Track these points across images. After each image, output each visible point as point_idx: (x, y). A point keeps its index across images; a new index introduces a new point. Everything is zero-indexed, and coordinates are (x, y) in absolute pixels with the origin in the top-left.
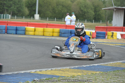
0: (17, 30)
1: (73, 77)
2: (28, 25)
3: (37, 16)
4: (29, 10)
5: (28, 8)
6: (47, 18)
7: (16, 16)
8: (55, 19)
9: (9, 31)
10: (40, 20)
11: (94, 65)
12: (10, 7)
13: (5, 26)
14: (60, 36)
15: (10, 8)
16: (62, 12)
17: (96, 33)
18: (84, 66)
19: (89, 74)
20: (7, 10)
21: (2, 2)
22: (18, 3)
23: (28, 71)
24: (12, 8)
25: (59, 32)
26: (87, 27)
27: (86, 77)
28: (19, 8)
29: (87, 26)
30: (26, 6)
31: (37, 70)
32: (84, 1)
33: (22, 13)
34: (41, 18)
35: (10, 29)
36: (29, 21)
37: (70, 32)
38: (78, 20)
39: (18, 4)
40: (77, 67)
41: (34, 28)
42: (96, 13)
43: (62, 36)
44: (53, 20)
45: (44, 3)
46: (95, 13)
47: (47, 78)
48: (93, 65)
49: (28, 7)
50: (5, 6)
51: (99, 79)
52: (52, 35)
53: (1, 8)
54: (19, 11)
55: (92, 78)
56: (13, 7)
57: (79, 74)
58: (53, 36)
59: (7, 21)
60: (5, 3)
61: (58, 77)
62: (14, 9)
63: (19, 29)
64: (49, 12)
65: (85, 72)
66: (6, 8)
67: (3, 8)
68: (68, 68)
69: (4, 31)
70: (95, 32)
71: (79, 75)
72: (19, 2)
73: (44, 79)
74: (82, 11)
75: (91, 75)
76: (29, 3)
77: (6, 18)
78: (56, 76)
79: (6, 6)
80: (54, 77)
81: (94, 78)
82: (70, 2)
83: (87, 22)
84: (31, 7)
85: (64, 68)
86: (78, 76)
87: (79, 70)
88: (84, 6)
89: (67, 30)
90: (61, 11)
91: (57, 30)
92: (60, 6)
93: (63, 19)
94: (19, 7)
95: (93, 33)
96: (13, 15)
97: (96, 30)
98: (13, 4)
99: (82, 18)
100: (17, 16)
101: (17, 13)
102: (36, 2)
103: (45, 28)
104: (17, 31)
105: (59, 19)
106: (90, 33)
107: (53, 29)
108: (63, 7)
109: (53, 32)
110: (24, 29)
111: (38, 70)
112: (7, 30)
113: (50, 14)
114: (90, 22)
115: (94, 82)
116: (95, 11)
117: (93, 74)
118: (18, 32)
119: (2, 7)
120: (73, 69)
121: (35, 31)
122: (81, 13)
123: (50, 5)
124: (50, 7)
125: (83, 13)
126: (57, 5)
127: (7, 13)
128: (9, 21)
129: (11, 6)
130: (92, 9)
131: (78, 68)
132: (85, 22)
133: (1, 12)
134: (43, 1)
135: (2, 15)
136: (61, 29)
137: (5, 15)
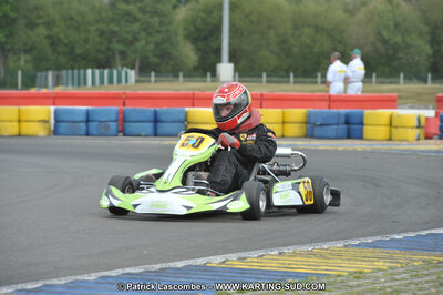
0: (156, 120)
1: (358, 275)
2: (196, 101)
3: (226, 70)
4: (198, 50)
5: (192, 43)
6: (261, 76)
7: (153, 74)
8: (289, 77)
9: (131, 127)
11: (433, 231)
12: (132, 43)
13: (115, 108)
14: (309, 135)
15: (132, 48)
16: (316, 49)
17: (438, 119)
18: (398, 237)
19: (416, 263)
20: (123, 54)
21: (103, 26)
22: (160, 29)
23: (200, 261)
24: (139, 45)
25: (307, 123)
26: (407, 98)
28: (164, 46)
29: (404, 95)
30: (187, 37)
31: (228, 256)
32: (390, 8)
33: (172, 63)
34: (240, 76)
35: (132, 119)
36: (197, 89)
37: (343, 120)
38: (374, 75)
39: (159, 32)
40: (370, 241)
42: (436, 47)
43: (316, 133)
44: (281, 83)
45: (251, 22)
46: (432, 46)
48: (428, 232)
49: (194, 40)
50: (114, 40)
52: (280, 134)
53: (103, 48)
54: (164, 55)
55: (427, 279)
56: (143, 42)
57: (380, 264)
58: (283, 136)
59: (121, 91)
60: (116, 28)
61: (306, 276)
62: (147, 48)
63: (162, 117)
64: (267, 54)
65: (402, 257)
66: (117, 46)
67: (108, 49)
68: (340, 244)
69: (113, 126)
70: (437, 114)
71: (379, 270)
72: (161, 23)
74: (385, 42)
75: (424, 269)
76: (195, 26)
77: (119, 81)
78: (297, 275)
79: (118, 41)
80: (291, 277)
81: (434, 278)
82: (340, 14)
83: (405, 83)
84: (206, 38)
85: (325, 247)
86: (374, 271)
87: (377, 250)
88: (391, 24)
89: (334, 113)
90: (312, 48)
91: (298, 113)
92: (306, 30)
93: (319, 75)
94: (164, 41)
95: (427, 119)
96: (144, 69)
97: (438, 108)
98: (143, 34)
99: (387, 69)
100: (155, 71)
101: (157, 63)
102: (221, 20)
104: (159, 124)
105: (304, 76)
106: (419, 119)
107: (283, 113)
108: (317, 31)
110: (182, 117)
111: (233, 257)
112: (124, 121)
113: (273, 61)
114: (415, 80)
115: (434, 291)
116: (434, 42)
117: (429, 262)
118: (163, 128)
119: (106, 44)
120: (357, 249)
122: (382, 49)
123: (270, 27)
124: (272, 34)
125: (390, 52)
126: (296, 27)
127: (123, 66)
128: (128, 92)
129: (136, 39)
130: (421, 35)
131: (373, 245)
132: (398, 83)
133: (104, 63)
134: (246, 17)
135: (106, 72)
136: (310, 110)
137: (115, 72)
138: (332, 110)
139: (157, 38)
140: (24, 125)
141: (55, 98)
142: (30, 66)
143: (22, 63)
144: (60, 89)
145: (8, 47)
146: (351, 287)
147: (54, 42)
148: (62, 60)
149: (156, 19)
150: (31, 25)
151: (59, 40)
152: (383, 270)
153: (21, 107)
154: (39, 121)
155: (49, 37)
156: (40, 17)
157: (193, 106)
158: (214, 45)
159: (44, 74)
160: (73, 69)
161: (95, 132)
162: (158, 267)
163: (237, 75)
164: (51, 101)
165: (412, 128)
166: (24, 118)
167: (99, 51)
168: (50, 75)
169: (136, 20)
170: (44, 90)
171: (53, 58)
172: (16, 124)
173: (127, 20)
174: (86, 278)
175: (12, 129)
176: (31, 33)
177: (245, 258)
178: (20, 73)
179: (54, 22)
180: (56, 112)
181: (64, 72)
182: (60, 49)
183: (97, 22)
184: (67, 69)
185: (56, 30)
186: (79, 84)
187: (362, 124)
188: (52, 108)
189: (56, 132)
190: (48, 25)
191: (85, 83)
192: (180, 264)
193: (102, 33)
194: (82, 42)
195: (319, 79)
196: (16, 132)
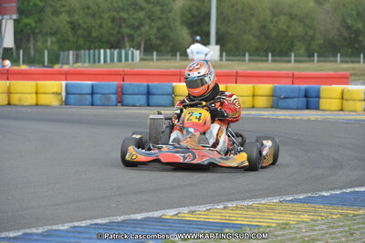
0: (149, 93)
1: (285, 226)
2: (182, 77)
4: (193, 33)
5: (188, 28)
6: (244, 55)
7: (155, 53)
8: (267, 56)
9: (128, 99)
10: (224, 62)
11: (357, 189)
12: (138, 28)
13: (115, 83)
14: (274, 106)
15: (138, 32)
16: (290, 34)
18: (325, 194)
19: (334, 216)
20: (131, 37)
21: (115, 14)
22: (162, 16)
23: (157, 214)
24: (143, 29)
25: (272, 96)
27: (323, 227)
28: (165, 30)
29: (359, 72)
30: (183, 23)
31: (181, 210)
33: (171, 44)
34: (227, 55)
35: (130, 91)
37: (303, 94)
38: (339, 55)
39: (160, 19)
40: (302, 197)
43: (280, 105)
44: (262, 61)
45: (237, 10)
48: (352, 190)
49: (190, 26)
50: (123, 25)
51: (362, 231)
52: (251, 105)
53: (114, 32)
54: (164, 38)
55: (341, 229)
56: (147, 27)
57: (305, 217)
58: (253, 107)
59: (121, 69)
60: (125, 16)
61: (240, 227)
62: (151, 32)
63: (152, 90)
64: (250, 37)
65: (323, 210)
66: (126, 31)
67: (119, 32)
68: (276, 200)
69: (114, 98)
71: (303, 222)
72: (162, 11)
74: (348, 28)
75: (340, 221)
76: (191, 13)
77: (127, 60)
78: (234, 226)
79: (127, 27)
80: (228, 227)
81: (346, 229)
83: (363, 62)
84: (199, 24)
85: (263, 202)
86: (298, 223)
87: (305, 205)
88: (354, 13)
90: (287, 32)
91: (265, 88)
92: (282, 18)
93: (293, 55)
94: (164, 26)
96: (148, 49)
98: (147, 20)
99: (350, 50)
100: (157, 51)
101: (159, 45)
102: (210, 9)
103: (230, 85)
104: (151, 96)
105: (280, 56)
107: (254, 87)
108: (292, 18)
110: (170, 91)
111: (185, 210)
112: (123, 94)
113: (255, 43)
115: (344, 240)
117: (346, 215)
118: (154, 99)
119: (117, 28)
120: (290, 204)
122: (346, 34)
123: (252, 15)
124: (254, 21)
125: (353, 36)
126: (274, 15)
127: (130, 47)
128: (126, 69)
129: (141, 25)
131: (304, 201)
132: (359, 62)
133: (116, 44)
134: (233, 6)
135: (116, 52)
136: (276, 85)
137: (123, 52)
138: (297, 86)
139: (159, 24)
140: (41, 96)
141: (66, 74)
142: (55, 47)
143: (49, 44)
145: (37, 31)
146: (276, 236)
147: (74, 26)
148: (81, 42)
149: (158, 8)
150: (56, 13)
151: (79, 25)
152: (307, 222)
153: (39, 82)
154: (53, 93)
155: (71, 23)
156: (64, 6)
157: (180, 81)
158: (205, 29)
159: (66, 53)
160: (89, 49)
161: (99, 103)
162: (120, 219)
163: (224, 54)
164: (64, 76)
165: (360, 101)
166: (40, 90)
167: (111, 34)
168: (71, 53)
169: (142, 9)
171: (74, 39)
172: (34, 96)
173: (134, 9)
174: (59, 227)
175: (31, 100)
176: (56, 19)
177: (194, 212)
178: (46, 52)
179: (74, 10)
180: (66, 86)
181: (83, 52)
182: (80, 32)
183: (110, 10)
184: (85, 49)
185: (76, 17)
186: (94, 62)
187: (319, 97)
188: (64, 83)
189: (66, 103)
190: (71, 12)
191: (99, 61)
192: (139, 216)
193: (113, 20)
194: (97, 27)
195: (293, 58)
196: (34, 102)
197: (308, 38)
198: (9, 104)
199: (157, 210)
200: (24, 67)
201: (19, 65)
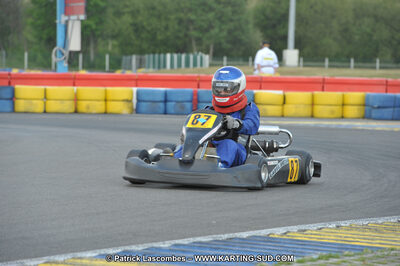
2: (263, 85)
5: (262, 31)
6: (324, 61)
7: (225, 58)
8: (349, 62)
10: (301, 68)
12: (207, 30)
13: (191, 90)
14: (367, 117)
15: (207, 35)
16: (375, 38)
20: (199, 41)
21: (182, 15)
22: (233, 18)
23: (264, 232)
24: (212, 32)
25: (365, 105)
28: (236, 33)
30: (257, 25)
31: (289, 228)
33: (243, 48)
34: (304, 61)
37: (398, 103)
39: (231, 20)
41: (280, 92)
43: (374, 115)
44: (343, 67)
45: (316, 12)
47: (324, 253)
49: (264, 28)
50: (191, 27)
52: (340, 115)
53: (181, 35)
54: (236, 42)
56: (216, 30)
58: (342, 117)
59: (196, 75)
60: (192, 17)
61: (361, 249)
62: (221, 35)
66: (194, 33)
67: (186, 35)
69: (188, 105)
72: (234, 12)
73: (315, 257)
76: (265, 15)
77: (195, 65)
78: (354, 248)
79: (195, 29)
80: (347, 249)
84: (274, 26)
85: (380, 222)
89: (391, 97)
90: (371, 36)
92: (367, 20)
93: (378, 61)
94: (236, 29)
96: (218, 54)
100: (228, 56)
101: (229, 49)
102: (288, 10)
103: (316, 93)
105: (364, 62)
107: (343, 95)
108: (377, 21)
109: (343, 105)
110: (250, 98)
111: (295, 228)
112: (199, 102)
113: (335, 48)
119: (184, 31)
121: (284, 103)
124: (335, 24)
126: (357, 17)
127: (199, 51)
128: (202, 75)
129: (211, 27)
133: (182, 48)
134: (311, 7)
135: (183, 56)
136: (369, 93)
137: (191, 57)
138: (388, 94)
139: (231, 25)
140: (109, 103)
141: (137, 80)
142: (117, 51)
143: (110, 48)
144: (141, 72)
145: (98, 33)
147: (137, 29)
148: (145, 46)
149: (229, 9)
150: (118, 14)
151: (143, 27)
153: (109, 88)
154: (123, 100)
155: (134, 25)
156: (126, 6)
157: (260, 88)
158: (281, 32)
159: (129, 57)
160: (154, 53)
161: (173, 111)
162: (225, 236)
163: (302, 59)
164: (133, 82)
166: (110, 97)
167: (178, 38)
168: (134, 58)
169: (211, 9)
170: (128, 73)
171: (137, 42)
172: (103, 103)
173: (203, 10)
174: (161, 245)
175: (99, 107)
176: (118, 21)
177: (305, 230)
178: (107, 57)
179: (138, 11)
180: (138, 93)
181: (146, 56)
182: (144, 35)
183: (177, 11)
184: (149, 53)
185: (140, 18)
186: (159, 68)
188: (135, 89)
189: (137, 111)
190: (134, 13)
191: (165, 66)
192: (245, 235)
193: (180, 21)
194: (163, 29)
195: (378, 65)
196: (102, 110)
197: (395, 43)
198: (76, 112)
199: (263, 228)
200: (83, 72)
201: (78, 70)
